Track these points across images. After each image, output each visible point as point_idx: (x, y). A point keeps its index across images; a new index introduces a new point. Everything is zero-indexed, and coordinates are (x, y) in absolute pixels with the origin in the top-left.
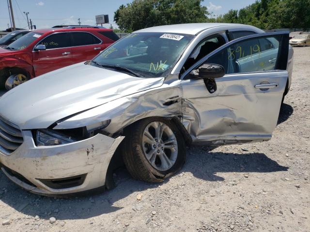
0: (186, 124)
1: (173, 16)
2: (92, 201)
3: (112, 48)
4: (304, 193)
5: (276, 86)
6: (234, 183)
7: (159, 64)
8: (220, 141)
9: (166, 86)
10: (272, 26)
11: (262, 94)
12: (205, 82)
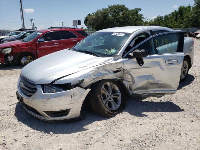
0: (126, 84)
1: (121, 20)
2: (73, 125)
3: (84, 41)
4: (195, 124)
5: (178, 61)
6: (154, 118)
7: (111, 50)
8: (147, 94)
9: (114, 62)
10: (186, 26)
11: (170, 66)
12: (137, 59)
